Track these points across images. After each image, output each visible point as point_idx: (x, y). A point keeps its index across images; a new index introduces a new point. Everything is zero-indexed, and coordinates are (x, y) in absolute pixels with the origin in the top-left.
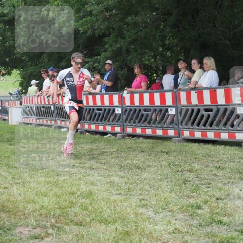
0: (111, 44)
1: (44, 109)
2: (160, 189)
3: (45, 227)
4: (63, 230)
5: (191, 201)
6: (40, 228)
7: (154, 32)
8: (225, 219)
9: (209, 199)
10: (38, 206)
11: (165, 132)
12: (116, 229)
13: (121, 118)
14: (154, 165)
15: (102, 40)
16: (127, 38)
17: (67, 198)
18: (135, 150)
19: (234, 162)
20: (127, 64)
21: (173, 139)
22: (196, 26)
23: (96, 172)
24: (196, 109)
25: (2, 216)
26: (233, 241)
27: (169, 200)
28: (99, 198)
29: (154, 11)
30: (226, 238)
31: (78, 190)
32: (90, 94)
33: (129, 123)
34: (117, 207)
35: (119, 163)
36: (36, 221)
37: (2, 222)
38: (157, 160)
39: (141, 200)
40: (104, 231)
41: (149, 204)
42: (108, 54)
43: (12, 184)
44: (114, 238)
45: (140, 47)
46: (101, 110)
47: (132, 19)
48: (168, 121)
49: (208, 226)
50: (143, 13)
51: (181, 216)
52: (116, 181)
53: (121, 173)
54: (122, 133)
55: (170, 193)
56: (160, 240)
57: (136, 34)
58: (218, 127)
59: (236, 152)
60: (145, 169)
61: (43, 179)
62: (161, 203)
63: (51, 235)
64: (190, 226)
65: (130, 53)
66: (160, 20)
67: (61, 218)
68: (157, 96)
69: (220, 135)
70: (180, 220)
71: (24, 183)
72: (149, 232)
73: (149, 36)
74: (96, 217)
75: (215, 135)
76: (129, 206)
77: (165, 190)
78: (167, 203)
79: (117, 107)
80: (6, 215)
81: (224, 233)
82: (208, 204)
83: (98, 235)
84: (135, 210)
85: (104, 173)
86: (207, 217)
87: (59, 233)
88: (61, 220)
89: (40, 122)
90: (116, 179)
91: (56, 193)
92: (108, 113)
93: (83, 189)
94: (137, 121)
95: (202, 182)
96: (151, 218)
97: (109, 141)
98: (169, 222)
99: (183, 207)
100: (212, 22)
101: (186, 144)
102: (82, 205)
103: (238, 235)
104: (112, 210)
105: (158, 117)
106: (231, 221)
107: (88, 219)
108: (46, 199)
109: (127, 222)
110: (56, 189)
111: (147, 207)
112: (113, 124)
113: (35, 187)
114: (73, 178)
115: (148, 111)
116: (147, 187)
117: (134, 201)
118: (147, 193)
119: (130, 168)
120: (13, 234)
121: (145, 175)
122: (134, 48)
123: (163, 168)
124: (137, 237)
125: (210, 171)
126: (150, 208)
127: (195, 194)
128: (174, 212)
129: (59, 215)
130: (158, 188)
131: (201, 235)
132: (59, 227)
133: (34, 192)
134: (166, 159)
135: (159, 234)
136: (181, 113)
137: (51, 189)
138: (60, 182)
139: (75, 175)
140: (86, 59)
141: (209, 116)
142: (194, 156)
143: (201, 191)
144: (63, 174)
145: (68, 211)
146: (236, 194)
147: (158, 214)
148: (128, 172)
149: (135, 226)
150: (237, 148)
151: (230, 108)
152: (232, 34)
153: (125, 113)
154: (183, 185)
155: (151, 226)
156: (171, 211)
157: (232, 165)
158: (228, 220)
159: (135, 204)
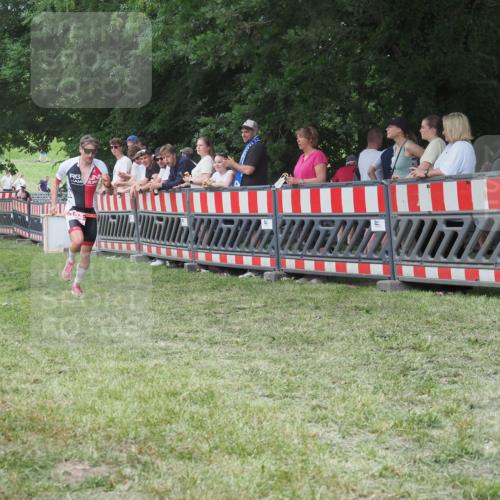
0: (253, 87)
1: (115, 221)
2: (353, 386)
3: (117, 463)
4: (154, 469)
5: (418, 411)
6: (108, 464)
7: (342, 61)
9: (455, 407)
10: (102, 420)
11: (364, 268)
12: (263, 467)
13: (274, 237)
14: (341, 335)
15: (235, 79)
16: (285, 74)
17: (161, 403)
18: (302, 304)
20: (286, 127)
21: (380, 282)
22: (428, 49)
23: (222, 350)
24: (428, 220)
25: (30, 439)
27: (373, 407)
28: (228, 403)
29: (341, 19)
30: (491, 488)
31: (184, 386)
32: (211, 189)
33: (290, 248)
34: (264, 423)
35: (269, 331)
36: (97, 449)
37: (29, 452)
38: (347, 325)
39: (314, 408)
40: (238, 471)
41: (330, 416)
42: (246, 109)
43: (48, 374)
44: (259, 485)
45: (314, 93)
46: (231, 222)
47: (296, 33)
48: (371, 245)
49: (452, 461)
50: (319, 21)
51: (397, 441)
52: (262, 368)
53: (271, 353)
54: (274, 270)
55: (374, 393)
56: (353, 490)
57: (306, 67)
58: (473, 257)
60: (323, 345)
61: (112, 364)
62: (356, 414)
63: (129, 478)
64: (415, 462)
65: (292, 105)
66: (355, 37)
67: (150, 443)
68: (347, 194)
69: (477, 274)
70: (395, 450)
71: (73, 371)
72: (331, 474)
73: (331, 71)
74: (221, 442)
75: (466, 274)
76: (289, 421)
77: (364, 387)
78: (368, 415)
79: (265, 216)
80: (36, 436)
81: (486, 477)
82: (452, 417)
83: (225, 479)
84: (301, 429)
85: (238, 352)
86: (451, 443)
87: (146, 474)
88: (151, 449)
89: (106, 246)
90: (262, 364)
91: (139, 392)
92: (247, 229)
93: (194, 384)
94: (306, 245)
95: (441, 372)
96: (334, 445)
97: (248, 286)
98: (373, 453)
99: (401, 422)
100: (463, 40)
101: (406, 293)
102: (192, 418)
104: (253, 429)
105: (349, 236)
107: (205, 447)
108: (118, 404)
109: (284, 452)
110: (139, 386)
111: (327, 423)
112: (256, 251)
113: (96, 381)
114: (175, 361)
115: (328, 225)
116: (327, 381)
117: (300, 409)
118: (326, 395)
119: (292, 341)
120: (52, 476)
121: (322, 357)
122: (300, 96)
123: (360, 341)
124: (307, 485)
125: (458, 348)
126: (334, 425)
127: (426, 396)
128: (381, 432)
129: (145, 439)
130: (350, 383)
131: (439, 481)
132: (146, 462)
133: (95, 390)
134: (366, 323)
135: (352, 479)
136: (397, 227)
137: (130, 384)
138: (147, 370)
139: (177, 356)
140: (202, 119)
141: (455, 235)
142: (424, 318)
143: (437, 390)
144: (153, 354)
145: (165, 431)
147: (348, 438)
148: (287, 350)
149: (303, 461)
151: (498, 219)
153: (282, 229)
154: (402, 378)
155: (334, 461)
156: (377, 431)
158: (495, 450)
159: (301, 416)
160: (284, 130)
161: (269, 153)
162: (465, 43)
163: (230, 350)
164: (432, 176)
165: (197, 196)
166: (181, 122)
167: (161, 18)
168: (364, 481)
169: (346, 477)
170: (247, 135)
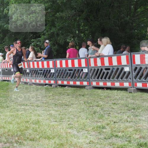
0: (47, 30)
1: (7, 71)
2: (80, 118)
3: (12, 142)
4: (23, 144)
5: (99, 124)
6: (9, 143)
7: (73, 23)
8: (120, 134)
9: (110, 123)
10: (6, 130)
11: (81, 83)
12: (55, 142)
13: (55, 74)
14: (75, 103)
16: (57, 26)
17: (24, 124)
18: (64, 94)
19: (123, 100)
20: (57, 42)
21: (86, 87)
22: (98, 19)
23: (41, 108)
24: (100, 69)
26: (125, 147)
27: (86, 124)
28: (43, 124)
30: (121, 145)
31: (30, 119)
33: (59, 78)
34: (55, 129)
35: (54, 102)
36: (5, 139)
38: (77, 100)
39: (69, 124)
40: (48, 143)
41: (74, 126)
42: (45, 37)
44: (54, 147)
45: (65, 32)
46: (42, 70)
47: (59, 14)
48: (83, 77)
49: (109, 138)
50: (66, 11)
51: (93, 133)
52: (53, 113)
53: (56, 109)
54: (55, 84)
55: (86, 119)
57: (62, 24)
58: (113, 79)
59: (125, 94)
60: (70, 106)
61: (8, 114)
62: (81, 126)
63: (16, 147)
64: (99, 139)
65: (59, 36)
66: (77, 15)
67: (21, 136)
68: (76, 61)
69: (114, 84)
70: (93, 136)
72: (75, 143)
73: (70, 25)
74: (42, 135)
75: (111, 84)
76: (62, 128)
77: (83, 118)
78: (85, 126)
79: (52, 68)
81: (119, 142)
82: (109, 126)
84: (65, 131)
85: (45, 109)
86: (109, 133)
87: (21, 146)
88: (22, 138)
89: (4, 79)
90: (53, 112)
91: (17, 121)
93: (33, 119)
94: (64, 76)
95: (105, 113)
96: (75, 135)
97: (47, 89)
98: (87, 137)
99: (94, 128)
101: (94, 90)
102: (33, 129)
103: (128, 144)
104: (51, 131)
105: (77, 74)
106: (123, 136)
107: (38, 137)
108: (11, 126)
111: (73, 129)
113: (4, 119)
114: (27, 112)
116: (72, 117)
117: (65, 125)
118: (72, 120)
119: (61, 105)
121: (70, 110)
122: (61, 33)
123: (81, 104)
124: (68, 147)
125: (110, 106)
126: (75, 129)
127: (101, 120)
128: (89, 131)
131: (106, 144)
132: (20, 142)
133: (4, 121)
134: (83, 99)
135: (81, 145)
136: (90, 71)
137: (14, 119)
138: (19, 115)
139: (28, 110)
140: (33, 40)
141: (108, 73)
142: (99, 97)
143: (104, 118)
144: (21, 110)
145: (25, 133)
146: (125, 119)
147: (79, 133)
148: (60, 108)
149: (67, 140)
150: (125, 92)
151: (120, 68)
152: (120, 23)
153: (57, 72)
154: (94, 115)
155: (76, 140)
156: (88, 131)
157: (123, 102)
158: (122, 135)
159: (65, 127)
160: (57, 43)
161: (53, 50)
163: (43, 108)
164: (101, 56)
165: (31, 63)
166: (26, 41)
168: (85, 145)
169: (79, 144)
170: (46, 44)
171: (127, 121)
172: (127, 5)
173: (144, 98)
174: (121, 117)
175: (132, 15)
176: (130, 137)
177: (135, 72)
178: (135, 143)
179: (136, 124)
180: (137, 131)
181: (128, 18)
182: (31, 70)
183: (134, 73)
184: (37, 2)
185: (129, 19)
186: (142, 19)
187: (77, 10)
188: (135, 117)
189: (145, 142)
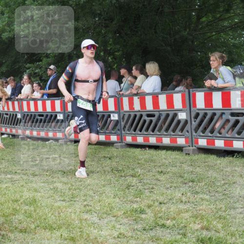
2: (104, 195)
4: (8, 238)
5: (135, 206)
8: (169, 223)
9: (152, 204)
11: (108, 137)
12: (61, 235)
13: (64, 122)
14: (97, 170)
17: (10, 205)
19: (176, 166)
21: (115, 144)
23: (39, 179)
24: (138, 114)
27: (113, 205)
28: (43, 205)
29: (96, 17)
30: (170, 241)
31: (21, 197)
34: (61, 214)
38: (99, 165)
39: (85, 206)
40: (49, 237)
41: (93, 209)
42: (49, 60)
46: (42, 116)
48: (111, 127)
49: (151, 229)
50: (84, 18)
51: (126, 221)
52: (59, 187)
53: (65, 179)
54: (64, 139)
55: (114, 198)
58: (160, 132)
59: (178, 156)
62: (105, 208)
64: (134, 230)
65: (72, 58)
66: (102, 26)
67: (5, 225)
69: (162, 140)
70: (124, 225)
72: (94, 237)
74: (40, 223)
75: (157, 140)
76: (73, 212)
77: (109, 195)
78: (112, 209)
79: (59, 112)
81: (167, 236)
82: (151, 208)
84: (79, 216)
85: (47, 179)
86: (151, 221)
87: (4, 241)
88: (6, 228)
90: (59, 185)
92: (50, 119)
95: (146, 187)
96: (95, 223)
98: (114, 227)
99: (127, 212)
100: (154, 28)
101: (128, 149)
102: (26, 212)
103: (181, 238)
104: (56, 217)
105: (100, 122)
106: (174, 225)
107: (33, 226)
111: (92, 213)
114: (15, 185)
116: (91, 193)
117: (78, 206)
118: (91, 199)
122: (76, 54)
123: (107, 173)
124: (83, 243)
125: (153, 176)
126: (95, 214)
127: (139, 198)
128: (118, 216)
129: (3, 223)
130: (102, 194)
131: (145, 239)
132: (4, 235)
134: (109, 164)
135: (105, 239)
136: (123, 118)
138: (2, 189)
139: (17, 182)
140: (28, 65)
141: (151, 121)
142: (137, 161)
143: (144, 196)
144: (5, 181)
145: (12, 219)
146: (178, 197)
147: (102, 220)
148: (71, 178)
149: (81, 231)
150: (179, 153)
151: (171, 114)
152: (173, 40)
153: (67, 118)
154: (127, 190)
155: (96, 231)
156: (115, 216)
157: (174, 169)
158: (171, 224)
159: (79, 210)
162: (155, 29)
163: (43, 178)
164: (140, 93)
165: (25, 103)
166: (17, 67)
167: (6, 15)
169: (102, 238)
171: (182, 202)
172: (186, 10)
173: (210, 164)
174: (171, 194)
175: (192, 28)
176: (186, 227)
177: (195, 121)
178: (193, 237)
179: (196, 206)
180: (197, 218)
181: (186, 33)
182: (24, 115)
183: (193, 123)
184: (35, 3)
185: (188, 34)
186: (209, 34)
187: (102, 17)
188: (194, 195)
189: (209, 236)
